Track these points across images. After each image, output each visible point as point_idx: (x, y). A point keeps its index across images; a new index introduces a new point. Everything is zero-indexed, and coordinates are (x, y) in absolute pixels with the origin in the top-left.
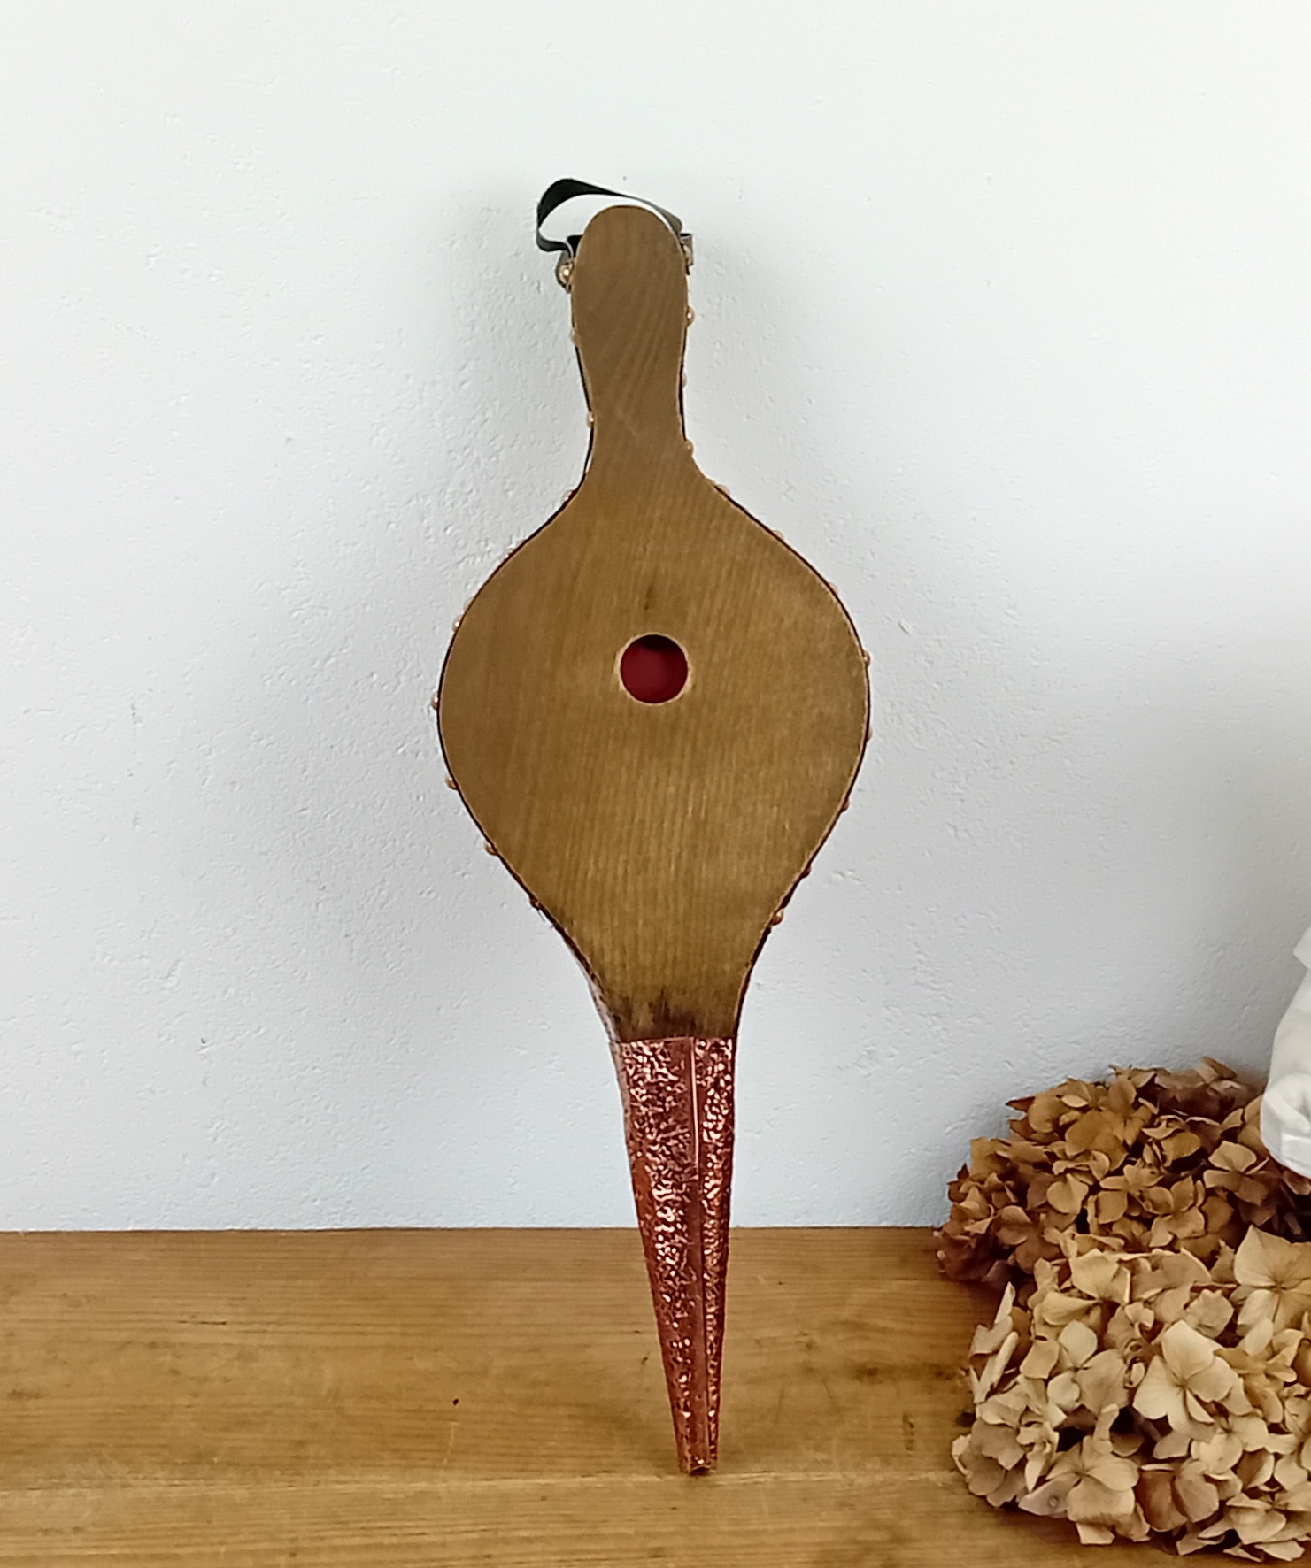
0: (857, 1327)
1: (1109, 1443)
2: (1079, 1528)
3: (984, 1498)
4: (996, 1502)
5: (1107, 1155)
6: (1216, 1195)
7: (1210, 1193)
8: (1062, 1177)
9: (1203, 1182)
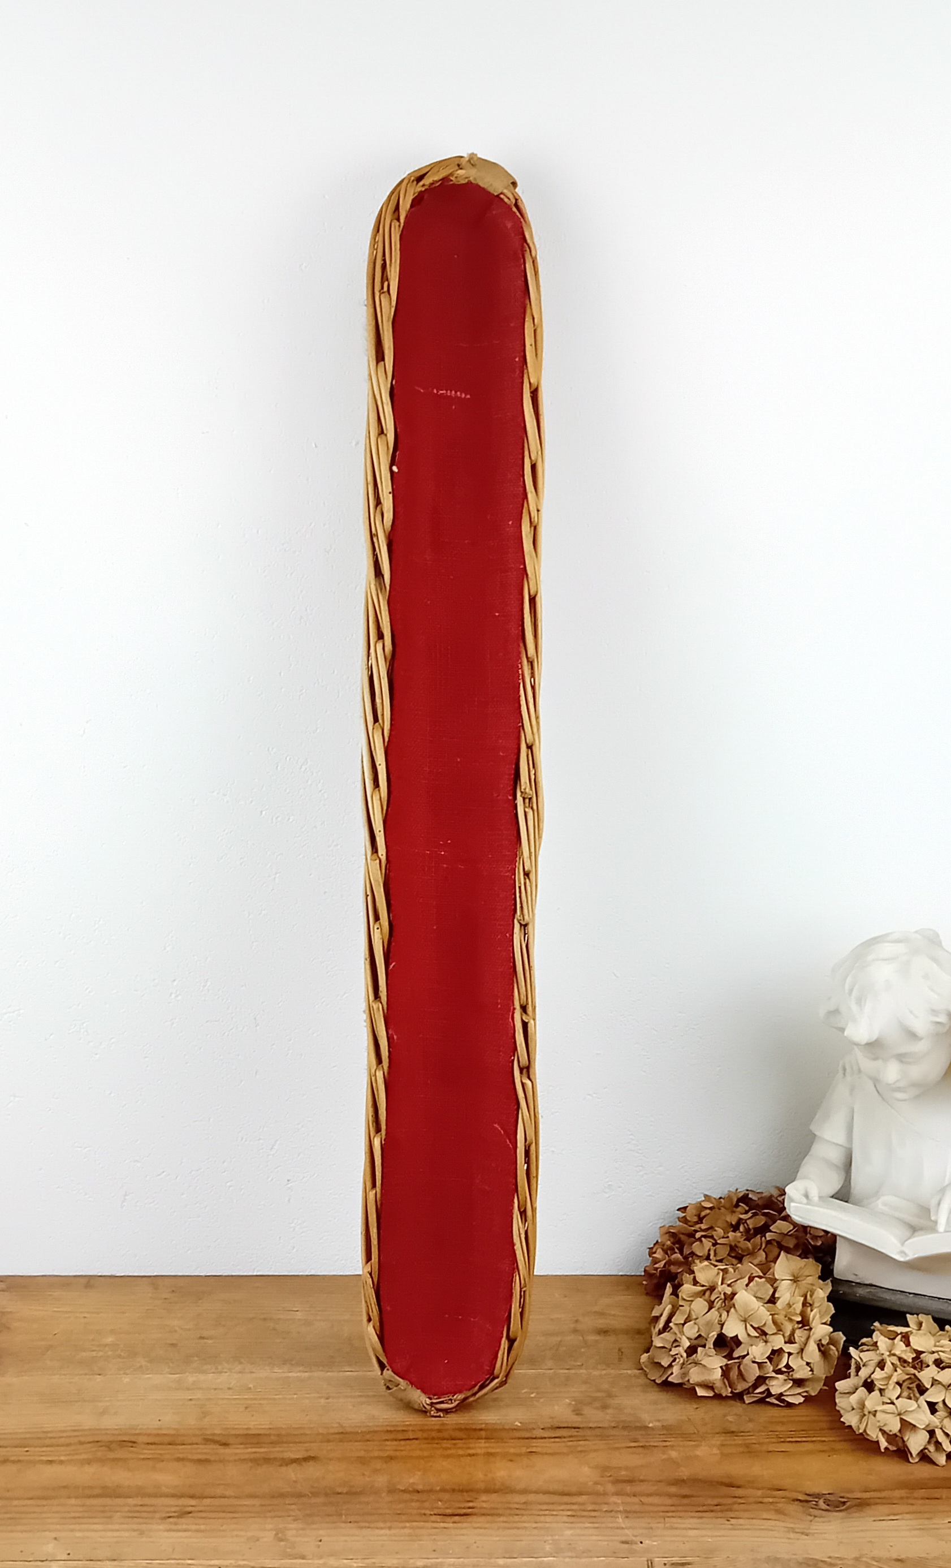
0: (601, 1314)
1: (713, 1350)
2: (697, 1388)
3: (654, 1381)
4: (658, 1381)
5: (723, 1230)
6: (771, 1244)
7: (769, 1242)
8: (700, 1239)
9: (766, 1238)
